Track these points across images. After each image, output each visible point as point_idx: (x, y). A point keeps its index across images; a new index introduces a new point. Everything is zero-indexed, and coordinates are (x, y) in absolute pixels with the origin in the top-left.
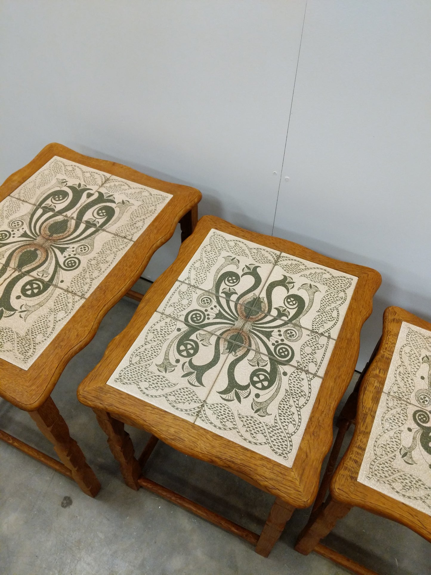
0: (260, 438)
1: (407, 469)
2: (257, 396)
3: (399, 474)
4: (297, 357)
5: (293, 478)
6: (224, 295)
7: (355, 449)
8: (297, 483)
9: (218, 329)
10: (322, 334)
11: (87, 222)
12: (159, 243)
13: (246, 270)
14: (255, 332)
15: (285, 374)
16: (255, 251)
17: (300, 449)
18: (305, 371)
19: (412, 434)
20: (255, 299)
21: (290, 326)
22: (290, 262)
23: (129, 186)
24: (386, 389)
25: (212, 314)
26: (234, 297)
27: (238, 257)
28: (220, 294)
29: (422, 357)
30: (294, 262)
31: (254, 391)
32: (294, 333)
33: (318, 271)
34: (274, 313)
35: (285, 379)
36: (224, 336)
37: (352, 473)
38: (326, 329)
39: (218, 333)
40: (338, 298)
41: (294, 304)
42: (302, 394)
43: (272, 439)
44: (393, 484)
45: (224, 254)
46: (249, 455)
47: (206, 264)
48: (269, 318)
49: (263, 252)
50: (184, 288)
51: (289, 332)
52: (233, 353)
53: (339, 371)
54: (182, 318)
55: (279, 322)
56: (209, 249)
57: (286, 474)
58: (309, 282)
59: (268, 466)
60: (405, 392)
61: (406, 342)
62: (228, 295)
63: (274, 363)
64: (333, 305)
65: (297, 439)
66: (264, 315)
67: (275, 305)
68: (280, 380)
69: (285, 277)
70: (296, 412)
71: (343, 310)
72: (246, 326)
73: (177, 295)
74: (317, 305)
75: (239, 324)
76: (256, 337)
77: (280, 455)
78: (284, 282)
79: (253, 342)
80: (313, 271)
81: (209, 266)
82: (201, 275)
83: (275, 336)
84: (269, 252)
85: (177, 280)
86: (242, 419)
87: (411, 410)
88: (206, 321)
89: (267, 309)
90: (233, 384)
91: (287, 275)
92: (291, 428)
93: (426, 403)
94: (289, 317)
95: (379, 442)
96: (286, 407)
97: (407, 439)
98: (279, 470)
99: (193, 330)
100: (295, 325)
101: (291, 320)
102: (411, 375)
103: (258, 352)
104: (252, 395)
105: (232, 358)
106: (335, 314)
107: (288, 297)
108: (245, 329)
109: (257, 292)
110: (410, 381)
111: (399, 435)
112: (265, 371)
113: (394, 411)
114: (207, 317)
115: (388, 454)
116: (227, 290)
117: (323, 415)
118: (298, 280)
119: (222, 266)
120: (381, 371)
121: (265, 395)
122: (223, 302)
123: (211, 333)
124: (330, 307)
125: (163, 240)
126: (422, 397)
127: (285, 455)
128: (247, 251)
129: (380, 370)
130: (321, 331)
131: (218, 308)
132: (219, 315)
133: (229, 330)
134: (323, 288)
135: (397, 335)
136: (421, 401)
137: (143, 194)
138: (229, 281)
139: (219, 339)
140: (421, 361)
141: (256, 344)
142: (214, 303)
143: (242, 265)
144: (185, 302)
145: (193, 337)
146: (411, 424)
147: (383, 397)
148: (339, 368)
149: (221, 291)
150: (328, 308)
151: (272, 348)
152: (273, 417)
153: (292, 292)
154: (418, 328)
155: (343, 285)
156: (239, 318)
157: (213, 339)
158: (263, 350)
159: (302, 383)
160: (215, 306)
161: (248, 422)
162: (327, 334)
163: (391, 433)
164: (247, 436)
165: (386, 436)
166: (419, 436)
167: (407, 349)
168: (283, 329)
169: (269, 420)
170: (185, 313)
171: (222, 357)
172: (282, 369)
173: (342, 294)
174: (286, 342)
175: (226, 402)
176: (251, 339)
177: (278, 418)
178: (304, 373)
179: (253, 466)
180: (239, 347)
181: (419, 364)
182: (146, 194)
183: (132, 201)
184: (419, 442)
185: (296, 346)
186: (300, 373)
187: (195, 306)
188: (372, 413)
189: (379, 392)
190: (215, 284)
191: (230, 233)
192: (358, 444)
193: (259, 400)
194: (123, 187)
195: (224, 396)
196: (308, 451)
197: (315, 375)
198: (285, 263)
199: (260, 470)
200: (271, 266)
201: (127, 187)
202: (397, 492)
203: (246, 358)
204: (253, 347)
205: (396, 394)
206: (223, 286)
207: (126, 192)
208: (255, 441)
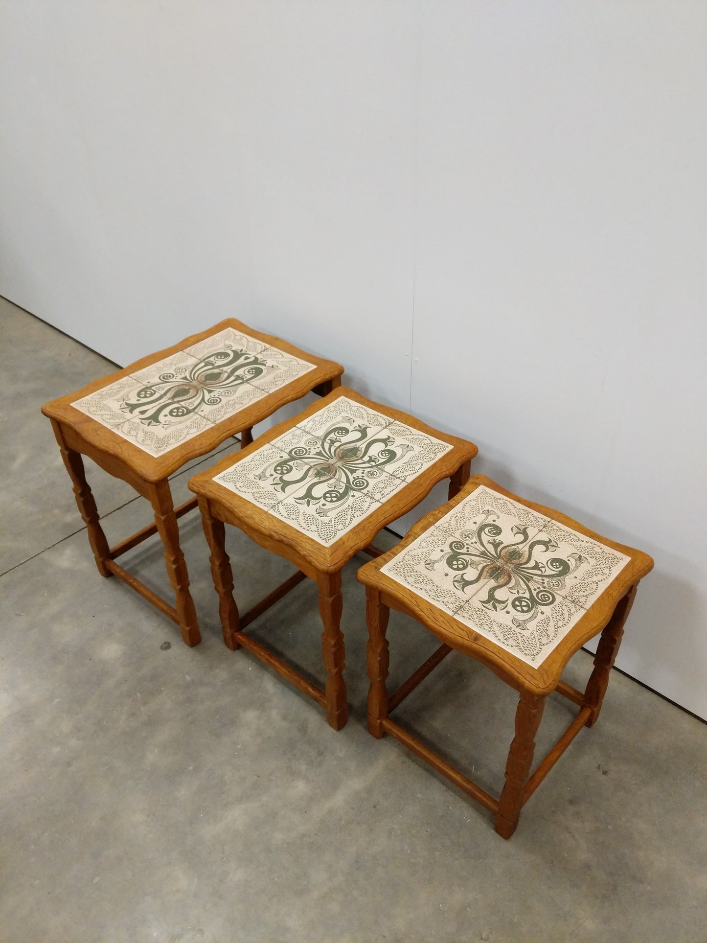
0: (314, 528)
1: (425, 572)
2: (324, 505)
3: (416, 573)
4: (370, 488)
5: (326, 552)
6: (329, 442)
7: (388, 553)
8: (328, 556)
9: (313, 462)
10: (399, 478)
11: (238, 376)
12: (289, 398)
13: (358, 428)
14: (343, 468)
15: (353, 496)
16: (372, 416)
17: (341, 539)
18: (371, 497)
19: (442, 554)
20: (354, 448)
21: (375, 469)
22: (399, 428)
23: (283, 356)
24: (437, 524)
25: (313, 452)
26: (337, 444)
27: (354, 419)
28: (327, 440)
29: (483, 510)
30: (402, 429)
31: (322, 501)
32: (375, 473)
33: (420, 437)
34: (366, 458)
35: (351, 500)
36: (316, 467)
37: (378, 565)
38: (404, 475)
39: (312, 464)
40: (427, 458)
41: (386, 456)
42: (361, 509)
43: (322, 530)
44: (408, 578)
45: (344, 414)
46: (299, 534)
47: (325, 419)
48: (360, 461)
49: (379, 418)
50: (299, 432)
51: (372, 472)
52: (318, 478)
53: (399, 501)
54: (288, 451)
55: (367, 465)
56: (333, 409)
57: (322, 549)
58: (407, 443)
59: (311, 543)
60: (454, 528)
61: (474, 499)
62: (332, 442)
63: (348, 489)
64: (420, 461)
65: (340, 534)
66: (356, 459)
67: (369, 454)
68: (348, 499)
69: (389, 437)
70: (349, 519)
71: (426, 466)
72: (337, 463)
73: (290, 436)
74: (406, 459)
75: (331, 461)
76: (342, 471)
77: (323, 539)
78: (384, 441)
79: (338, 474)
80: (416, 437)
81: (327, 421)
82: (317, 425)
83: (359, 473)
84: (383, 418)
85: (295, 426)
86: (305, 515)
87: (452, 539)
88: (307, 455)
89: (361, 456)
90: (308, 495)
91: (391, 436)
92: (340, 527)
93: (468, 538)
94: (377, 463)
95: (411, 552)
96: (343, 515)
97: (436, 555)
98: (318, 547)
99: (292, 459)
100: (380, 469)
101: (377, 466)
102: (466, 520)
103: (339, 480)
104: (320, 504)
105: (316, 480)
106: (417, 467)
107: (384, 451)
108: (335, 465)
109: (358, 444)
110: (462, 522)
111: (430, 552)
112: (339, 492)
113: (436, 538)
114: (308, 453)
115: (414, 561)
116: (334, 439)
117: (370, 524)
118: (399, 440)
119: (338, 423)
120: (441, 513)
121: (329, 505)
122: (327, 446)
123: (306, 464)
124: (416, 462)
125: (294, 396)
126: (467, 534)
127: (327, 540)
128: (365, 416)
129: (440, 511)
130: (400, 475)
131: (321, 449)
132: (320, 454)
133: (323, 464)
134: (417, 449)
135: (469, 493)
136: (464, 536)
137: (292, 363)
138: (338, 433)
139: (311, 467)
140: (481, 512)
141: (340, 476)
142: (319, 445)
143: (356, 424)
144: (295, 441)
145: (291, 463)
146: (445, 547)
147: (432, 528)
148: (400, 501)
149: (328, 438)
150: (415, 462)
151: (351, 480)
152: (330, 518)
153: (388, 448)
154: (493, 491)
155: (437, 450)
156: (334, 458)
157: (307, 467)
158: (344, 479)
159: (364, 503)
160: (318, 448)
161: (308, 518)
162: (403, 478)
163: (425, 550)
164: (305, 525)
165: (420, 551)
166: (447, 556)
167: (473, 503)
168: (367, 470)
169: (326, 520)
170: (291, 448)
171: (308, 479)
172: (352, 493)
173: (433, 456)
174: (365, 478)
175: (297, 504)
176: (337, 472)
177: (333, 520)
178: (369, 498)
179: (299, 541)
180: (325, 475)
181: (478, 514)
182: (295, 363)
183: (280, 366)
184: (446, 560)
185: (372, 482)
186: (365, 498)
187: (302, 444)
188: (416, 536)
189: (430, 524)
190: (326, 433)
191: (356, 402)
192: (392, 551)
193: (324, 507)
194: (278, 356)
195: (297, 501)
196: (346, 541)
197: (378, 501)
198: (394, 428)
199: (303, 544)
200: (382, 428)
201: (280, 356)
202: (408, 583)
203: (327, 482)
204: (337, 477)
205: (445, 529)
206: (332, 435)
207: (279, 359)
208: (308, 529)
